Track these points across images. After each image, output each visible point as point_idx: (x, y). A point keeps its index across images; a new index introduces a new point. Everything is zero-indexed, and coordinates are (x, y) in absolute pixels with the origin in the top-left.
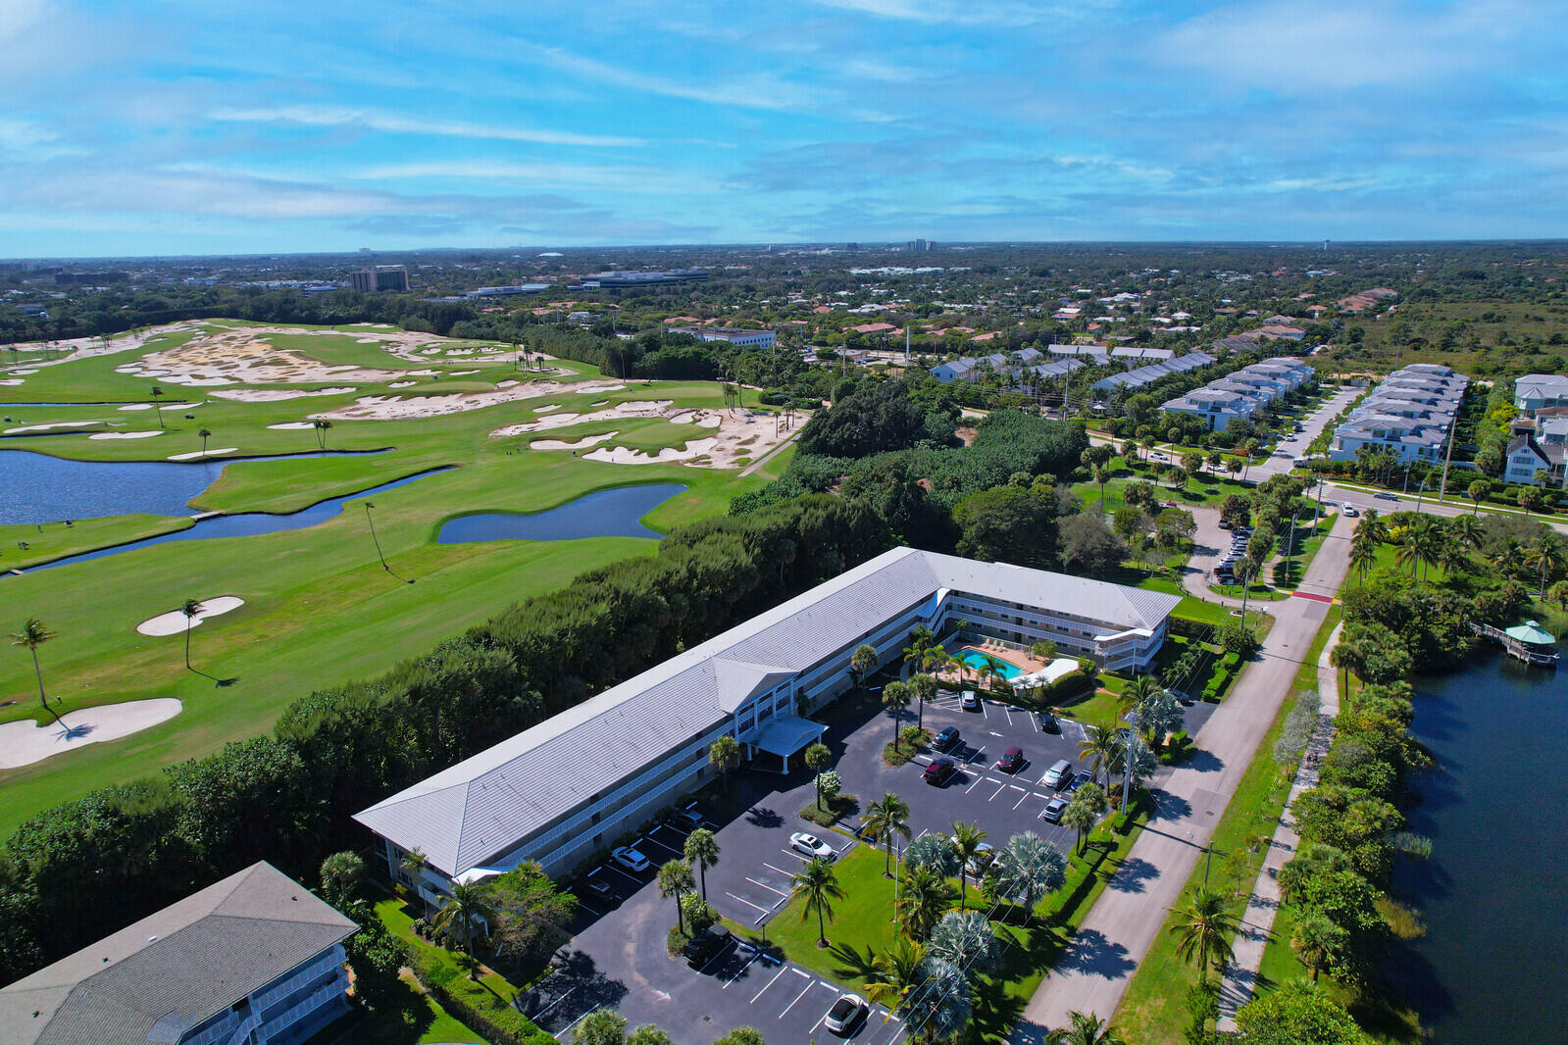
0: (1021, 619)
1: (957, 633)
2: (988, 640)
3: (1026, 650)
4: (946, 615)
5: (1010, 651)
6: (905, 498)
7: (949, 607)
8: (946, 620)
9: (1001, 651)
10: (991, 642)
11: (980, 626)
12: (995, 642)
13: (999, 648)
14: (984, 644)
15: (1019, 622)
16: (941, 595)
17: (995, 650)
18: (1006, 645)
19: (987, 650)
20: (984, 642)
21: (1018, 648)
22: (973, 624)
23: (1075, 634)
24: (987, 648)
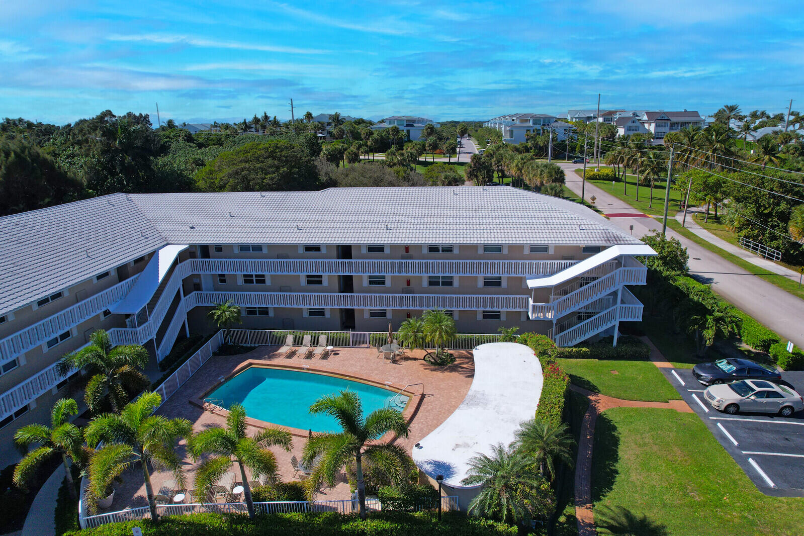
0: (350, 278)
1: (219, 337)
2: (290, 338)
3: (381, 343)
4: (188, 303)
5: (344, 351)
6: (122, 163)
7: (191, 285)
8: (189, 314)
9: (326, 356)
10: (298, 342)
11: (264, 311)
12: (307, 338)
13: (319, 351)
14: (284, 350)
15: (347, 284)
16: (166, 258)
17: (310, 356)
18: (331, 341)
19: (293, 362)
20: (281, 342)
21: (357, 342)
22: (251, 311)
23: (468, 287)
24: (291, 355)
